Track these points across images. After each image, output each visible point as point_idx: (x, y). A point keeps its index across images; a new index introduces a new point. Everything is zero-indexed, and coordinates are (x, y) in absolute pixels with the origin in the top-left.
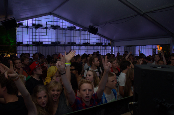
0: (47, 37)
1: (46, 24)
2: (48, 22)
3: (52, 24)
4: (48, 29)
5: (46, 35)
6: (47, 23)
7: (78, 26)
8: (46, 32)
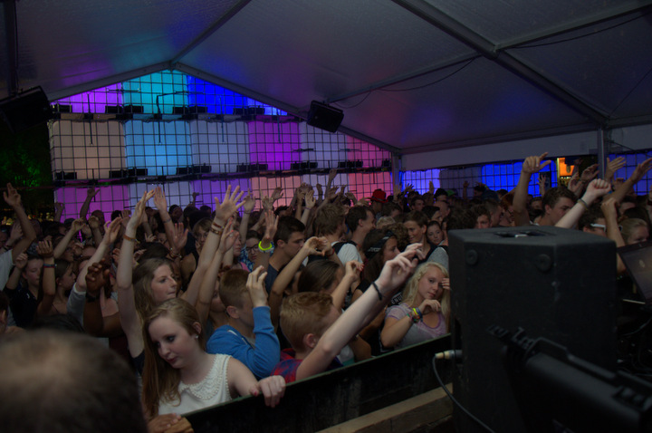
0: (161, 150)
1: (155, 102)
2: (164, 95)
3: (179, 101)
4: (164, 121)
6: (160, 98)
7: (272, 105)
8: (157, 132)
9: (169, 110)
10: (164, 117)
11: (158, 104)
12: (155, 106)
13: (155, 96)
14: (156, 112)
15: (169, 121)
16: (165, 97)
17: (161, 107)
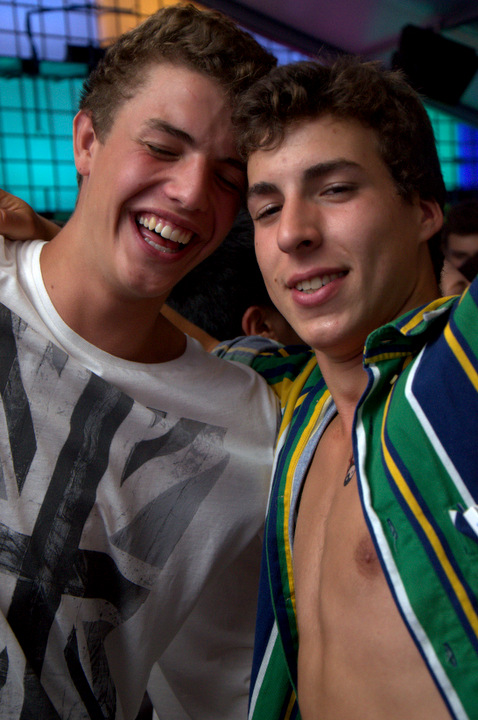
0: (41, 148)
1: (22, 27)
2: (42, 10)
3: (80, 28)
4: (47, 77)
5: (32, 130)
6: (35, 19)
7: (293, 47)
8: (30, 104)
9: (56, 50)
10: (45, 68)
11: (29, 33)
12: (24, 40)
13: (22, 13)
14: (26, 53)
15: (58, 78)
16: (48, 16)
17: (38, 41)
